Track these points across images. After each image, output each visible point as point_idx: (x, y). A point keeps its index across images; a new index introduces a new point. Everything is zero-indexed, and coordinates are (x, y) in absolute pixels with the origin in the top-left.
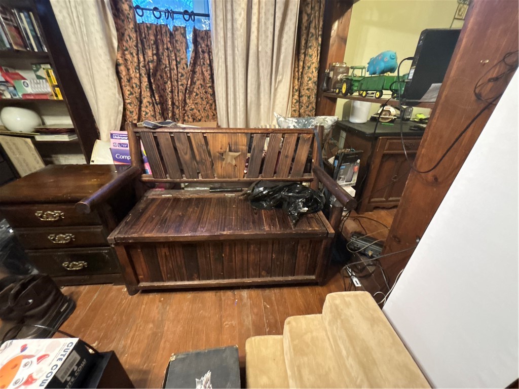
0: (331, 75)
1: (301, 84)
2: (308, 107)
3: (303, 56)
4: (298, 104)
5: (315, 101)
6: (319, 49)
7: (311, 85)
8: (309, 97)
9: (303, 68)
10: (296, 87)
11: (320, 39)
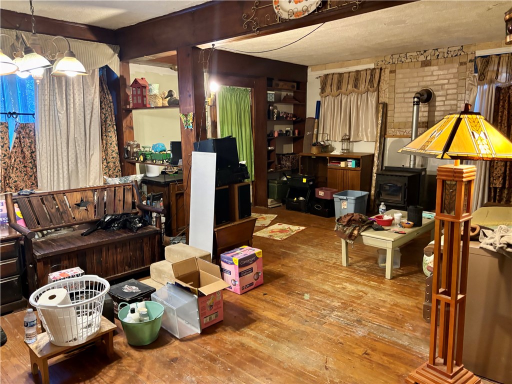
0: (129, 148)
1: (107, 154)
2: (115, 170)
3: (105, 137)
4: (107, 168)
5: (120, 165)
6: (116, 132)
7: (115, 155)
8: (114, 163)
9: (106, 144)
10: (104, 157)
11: (115, 127)
